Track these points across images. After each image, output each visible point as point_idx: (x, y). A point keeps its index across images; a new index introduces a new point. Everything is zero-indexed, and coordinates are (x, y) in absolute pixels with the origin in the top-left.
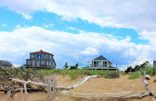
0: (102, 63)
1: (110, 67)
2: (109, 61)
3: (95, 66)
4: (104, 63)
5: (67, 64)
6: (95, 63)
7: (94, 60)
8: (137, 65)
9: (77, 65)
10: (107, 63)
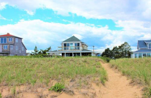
0: (74, 45)
1: (83, 50)
2: (83, 43)
3: (65, 49)
4: (76, 45)
5: (36, 48)
6: (65, 45)
7: (64, 42)
8: (115, 47)
9: (49, 49)
10: (80, 44)
